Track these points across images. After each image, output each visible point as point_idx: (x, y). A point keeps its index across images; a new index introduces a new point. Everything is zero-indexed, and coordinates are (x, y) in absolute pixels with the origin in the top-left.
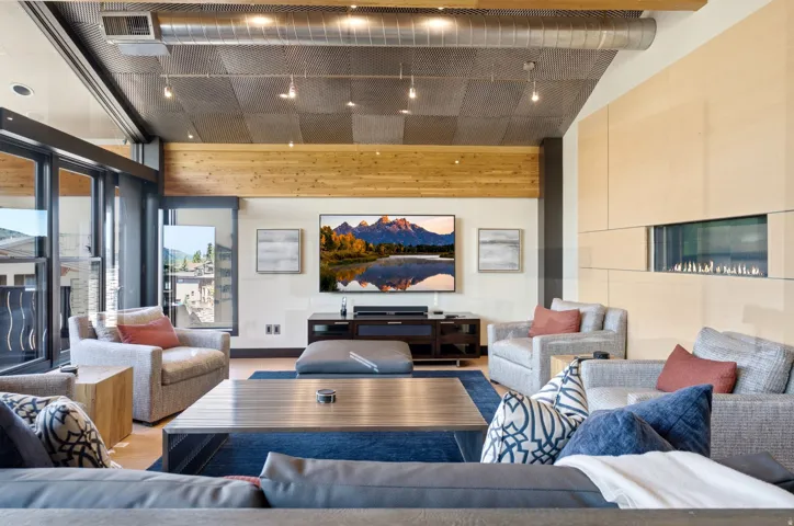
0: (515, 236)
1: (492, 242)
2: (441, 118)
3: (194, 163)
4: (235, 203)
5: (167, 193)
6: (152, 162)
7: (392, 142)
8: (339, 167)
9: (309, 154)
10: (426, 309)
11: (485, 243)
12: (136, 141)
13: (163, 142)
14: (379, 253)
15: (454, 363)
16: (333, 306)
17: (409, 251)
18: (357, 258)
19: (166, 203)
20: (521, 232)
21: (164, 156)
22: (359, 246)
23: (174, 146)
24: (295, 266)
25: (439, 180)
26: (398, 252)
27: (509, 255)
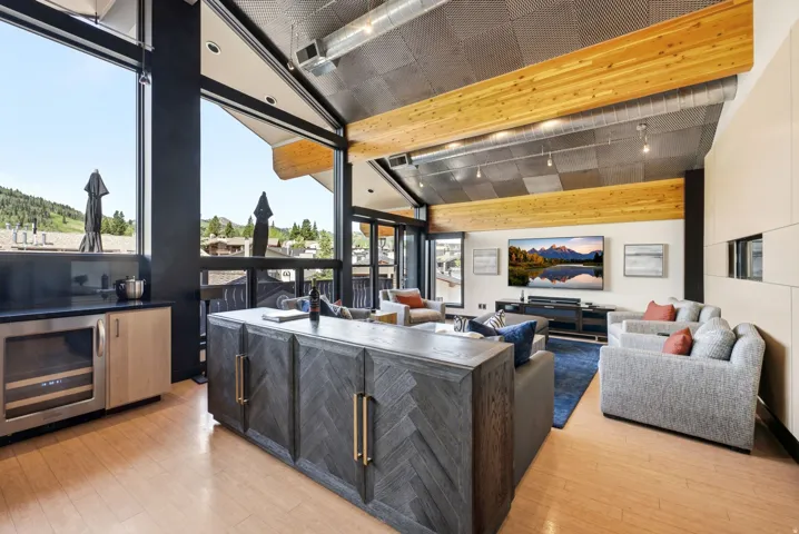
0: (660, 250)
1: (637, 255)
2: (585, 171)
3: (444, 215)
4: (463, 235)
5: (431, 232)
6: (423, 217)
7: (556, 190)
8: (521, 210)
9: (503, 203)
10: (579, 300)
11: (629, 255)
12: (416, 207)
13: (428, 206)
14: (551, 263)
15: (594, 338)
16: (516, 295)
17: (567, 262)
18: (538, 266)
19: (430, 237)
20: (666, 247)
21: (429, 214)
22: (540, 259)
23: (433, 207)
24: (495, 271)
25: (592, 212)
26: (561, 263)
27: (653, 265)
